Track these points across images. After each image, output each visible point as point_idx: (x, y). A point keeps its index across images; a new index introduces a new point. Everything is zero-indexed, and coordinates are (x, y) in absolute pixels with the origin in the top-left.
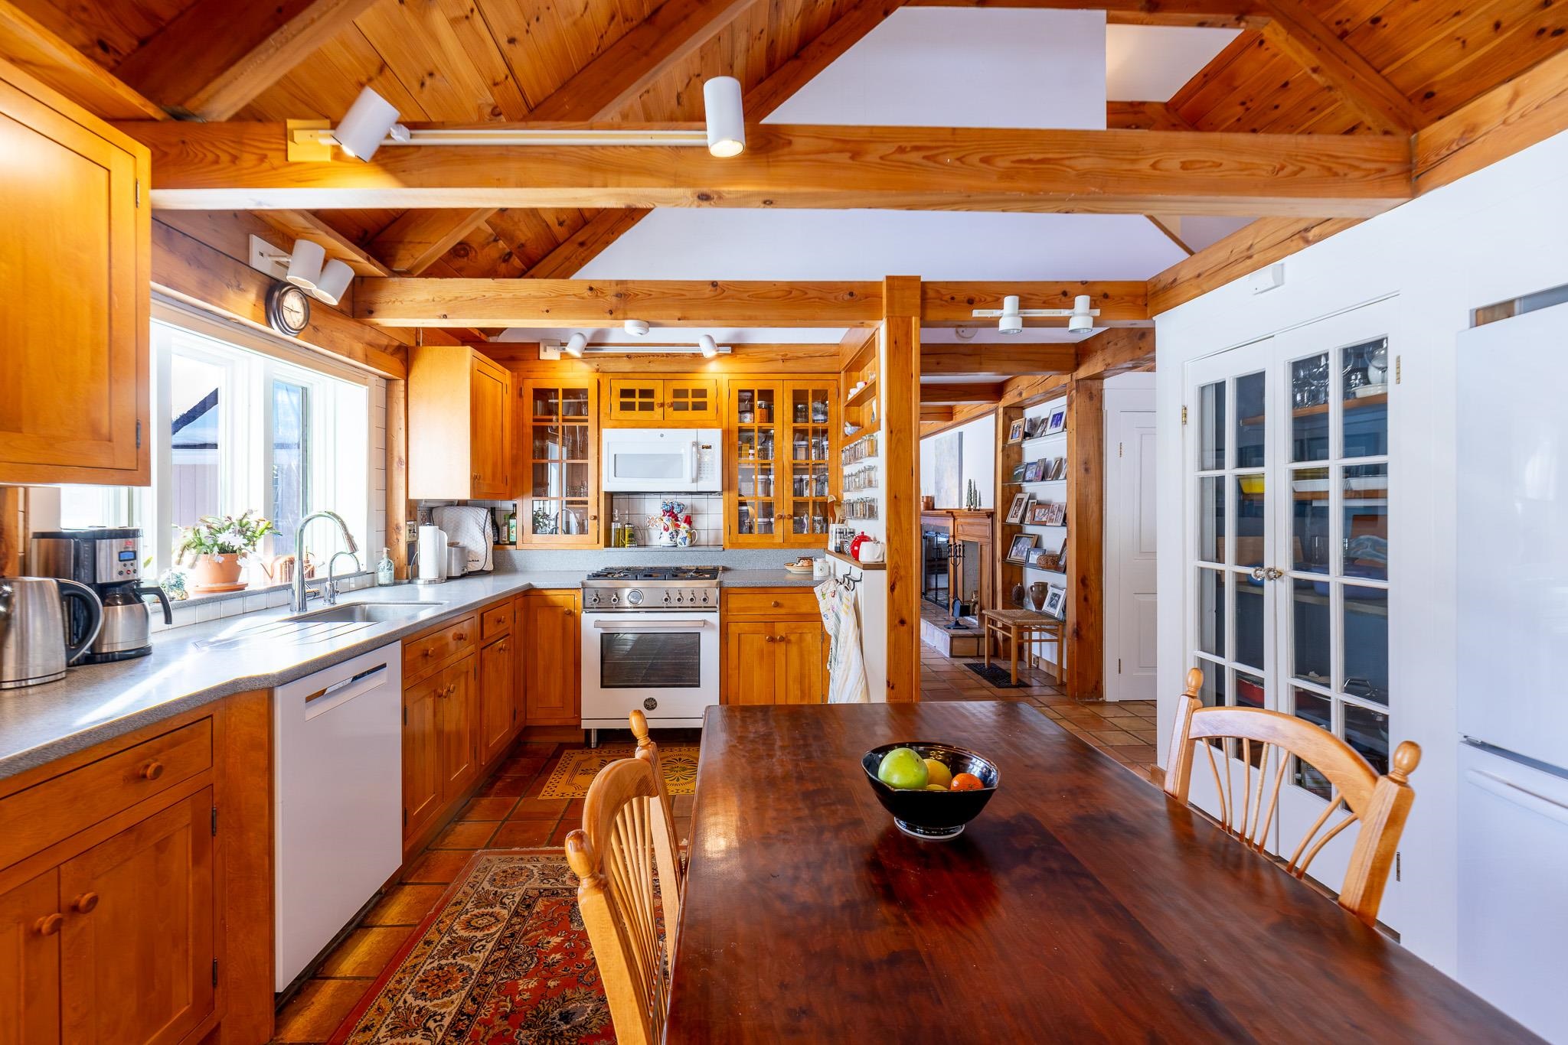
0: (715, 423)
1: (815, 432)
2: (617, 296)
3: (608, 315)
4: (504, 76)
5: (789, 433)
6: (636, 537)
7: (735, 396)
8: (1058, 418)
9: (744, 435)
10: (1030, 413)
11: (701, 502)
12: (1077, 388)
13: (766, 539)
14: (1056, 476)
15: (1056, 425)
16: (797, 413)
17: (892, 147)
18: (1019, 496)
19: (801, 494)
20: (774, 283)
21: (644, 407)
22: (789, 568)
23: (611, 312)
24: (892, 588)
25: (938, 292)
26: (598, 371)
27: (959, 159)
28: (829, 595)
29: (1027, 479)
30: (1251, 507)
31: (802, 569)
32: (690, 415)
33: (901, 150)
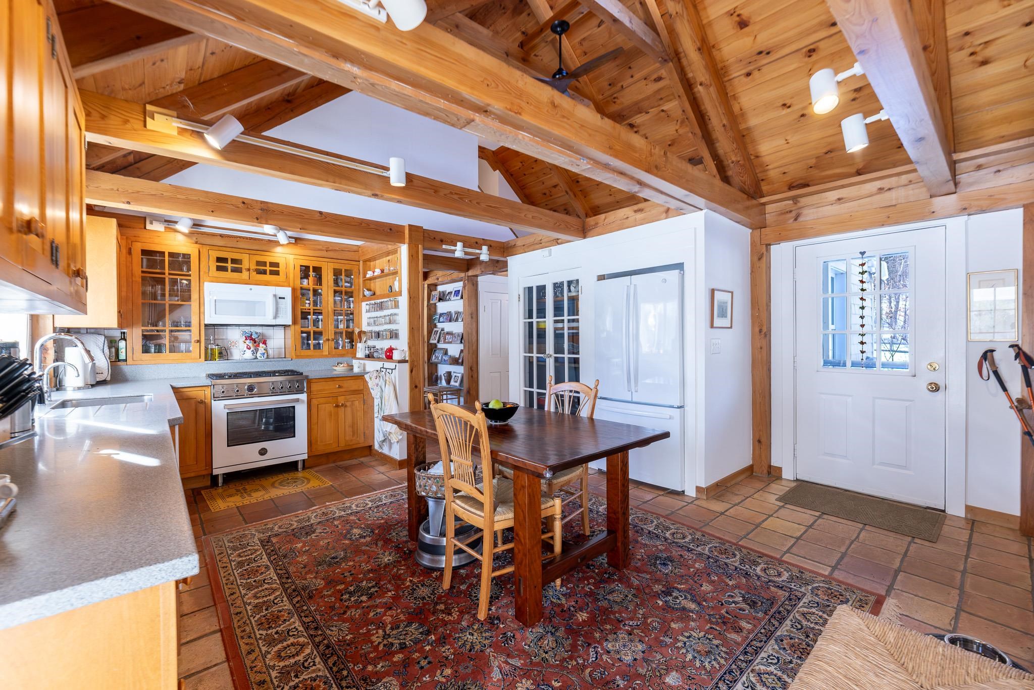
0: (286, 284)
1: (346, 293)
2: (261, 210)
3: (255, 220)
4: (197, 67)
5: (331, 293)
6: (224, 354)
7: (298, 269)
8: (457, 293)
9: (304, 292)
10: (440, 288)
11: (268, 332)
12: (468, 280)
13: (317, 352)
14: (457, 320)
15: (457, 296)
16: (336, 282)
17: (449, 191)
18: (435, 329)
19: (338, 327)
20: (353, 218)
21: (234, 270)
22: (335, 368)
23: (257, 219)
24: (411, 371)
25: (429, 235)
26: (196, 243)
27: (470, 201)
28: (373, 378)
29: (441, 321)
30: (542, 334)
31: (344, 368)
32: (268, 277)
33: (451, 193)
